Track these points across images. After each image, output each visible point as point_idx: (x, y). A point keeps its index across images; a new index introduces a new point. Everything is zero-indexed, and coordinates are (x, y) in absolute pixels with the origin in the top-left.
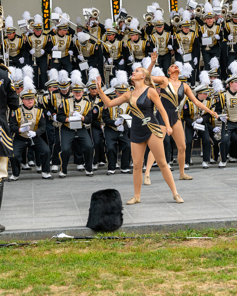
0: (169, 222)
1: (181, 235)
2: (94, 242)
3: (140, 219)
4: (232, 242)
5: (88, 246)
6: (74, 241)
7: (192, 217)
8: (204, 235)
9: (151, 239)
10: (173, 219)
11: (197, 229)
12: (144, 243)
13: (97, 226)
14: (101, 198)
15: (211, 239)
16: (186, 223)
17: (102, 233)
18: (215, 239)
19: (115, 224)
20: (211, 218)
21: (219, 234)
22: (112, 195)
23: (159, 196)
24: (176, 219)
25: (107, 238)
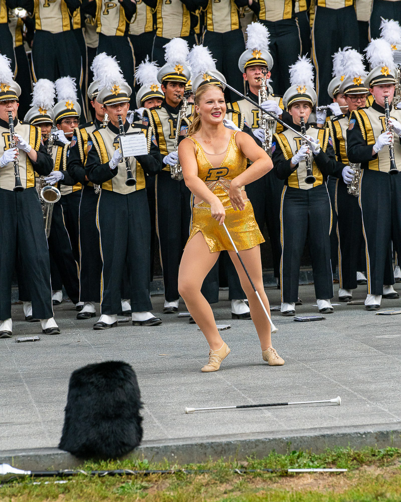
0: (248, 435)
1: (275, 465)
2: (77, 484)
3: (179, 429)
4: (392, 479)
5: (63, 493)
6: (31, 482)
7: (299, 424)
8: (328, 463)
9: (206, 476)
10: (256, 428)
11: (313, 450)
12: (191, 483)
13: (84, 445)
14: (92, 383)
15: (345, 473)
16: (287, 436)
17: (95, 462)
18: (354, 472)
19: (126, 441)
20: (342, 424)
21: (361, 462)
22: (118, 374)
23: (221, 377)
24: (264, 428)
25: (106, 473)
